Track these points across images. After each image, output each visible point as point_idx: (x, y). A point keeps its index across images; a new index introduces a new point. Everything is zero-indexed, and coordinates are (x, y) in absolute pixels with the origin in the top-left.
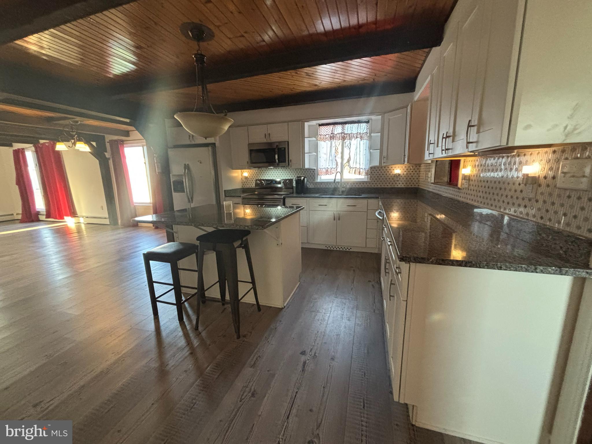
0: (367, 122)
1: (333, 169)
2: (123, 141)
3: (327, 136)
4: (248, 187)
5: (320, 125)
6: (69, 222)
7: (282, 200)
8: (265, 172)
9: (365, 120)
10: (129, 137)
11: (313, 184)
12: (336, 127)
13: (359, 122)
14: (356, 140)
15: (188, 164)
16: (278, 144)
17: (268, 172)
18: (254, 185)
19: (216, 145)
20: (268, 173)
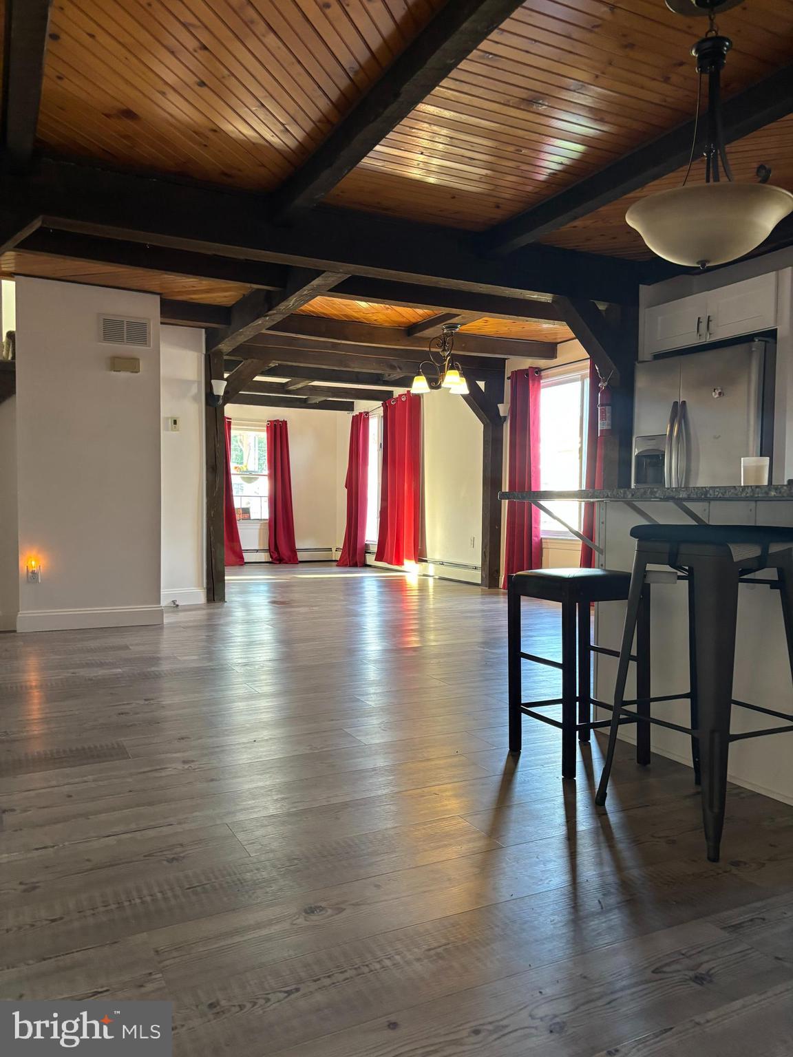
2: (538, 371)
6: (411, 571)
10: (556, 358)
15: (684, 402)
19: (777, 334)
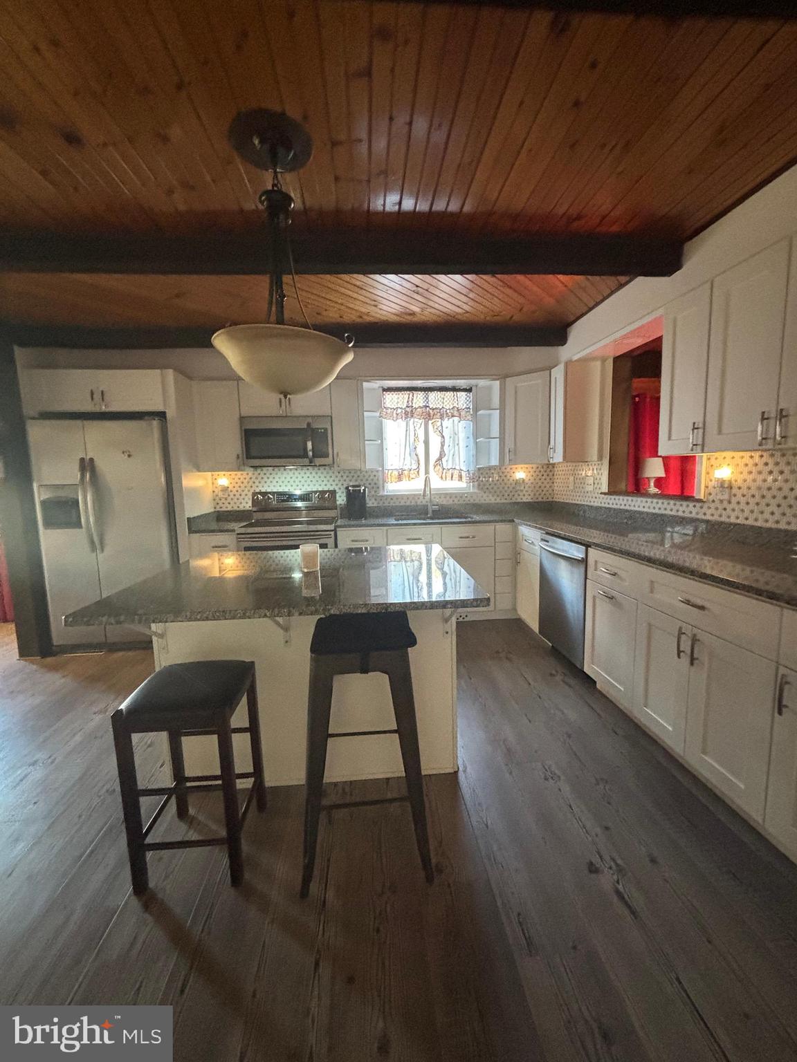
0: (469, 390)
1: (412, 472)
3: (399, 411)
4: (230, 508)
5: (384, 390)
7: (332, 533)
8: (271, 477)
9: (465, 387)
11: (376, 500)
12: (415, 396)
13: (454, 389)
14: (451, 420)
16: (310, 420)
17: (277, 477)
18: (250, 504)
19: (169, 416)
20: (277, 479)
